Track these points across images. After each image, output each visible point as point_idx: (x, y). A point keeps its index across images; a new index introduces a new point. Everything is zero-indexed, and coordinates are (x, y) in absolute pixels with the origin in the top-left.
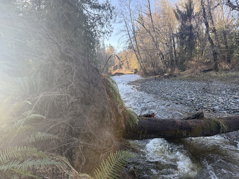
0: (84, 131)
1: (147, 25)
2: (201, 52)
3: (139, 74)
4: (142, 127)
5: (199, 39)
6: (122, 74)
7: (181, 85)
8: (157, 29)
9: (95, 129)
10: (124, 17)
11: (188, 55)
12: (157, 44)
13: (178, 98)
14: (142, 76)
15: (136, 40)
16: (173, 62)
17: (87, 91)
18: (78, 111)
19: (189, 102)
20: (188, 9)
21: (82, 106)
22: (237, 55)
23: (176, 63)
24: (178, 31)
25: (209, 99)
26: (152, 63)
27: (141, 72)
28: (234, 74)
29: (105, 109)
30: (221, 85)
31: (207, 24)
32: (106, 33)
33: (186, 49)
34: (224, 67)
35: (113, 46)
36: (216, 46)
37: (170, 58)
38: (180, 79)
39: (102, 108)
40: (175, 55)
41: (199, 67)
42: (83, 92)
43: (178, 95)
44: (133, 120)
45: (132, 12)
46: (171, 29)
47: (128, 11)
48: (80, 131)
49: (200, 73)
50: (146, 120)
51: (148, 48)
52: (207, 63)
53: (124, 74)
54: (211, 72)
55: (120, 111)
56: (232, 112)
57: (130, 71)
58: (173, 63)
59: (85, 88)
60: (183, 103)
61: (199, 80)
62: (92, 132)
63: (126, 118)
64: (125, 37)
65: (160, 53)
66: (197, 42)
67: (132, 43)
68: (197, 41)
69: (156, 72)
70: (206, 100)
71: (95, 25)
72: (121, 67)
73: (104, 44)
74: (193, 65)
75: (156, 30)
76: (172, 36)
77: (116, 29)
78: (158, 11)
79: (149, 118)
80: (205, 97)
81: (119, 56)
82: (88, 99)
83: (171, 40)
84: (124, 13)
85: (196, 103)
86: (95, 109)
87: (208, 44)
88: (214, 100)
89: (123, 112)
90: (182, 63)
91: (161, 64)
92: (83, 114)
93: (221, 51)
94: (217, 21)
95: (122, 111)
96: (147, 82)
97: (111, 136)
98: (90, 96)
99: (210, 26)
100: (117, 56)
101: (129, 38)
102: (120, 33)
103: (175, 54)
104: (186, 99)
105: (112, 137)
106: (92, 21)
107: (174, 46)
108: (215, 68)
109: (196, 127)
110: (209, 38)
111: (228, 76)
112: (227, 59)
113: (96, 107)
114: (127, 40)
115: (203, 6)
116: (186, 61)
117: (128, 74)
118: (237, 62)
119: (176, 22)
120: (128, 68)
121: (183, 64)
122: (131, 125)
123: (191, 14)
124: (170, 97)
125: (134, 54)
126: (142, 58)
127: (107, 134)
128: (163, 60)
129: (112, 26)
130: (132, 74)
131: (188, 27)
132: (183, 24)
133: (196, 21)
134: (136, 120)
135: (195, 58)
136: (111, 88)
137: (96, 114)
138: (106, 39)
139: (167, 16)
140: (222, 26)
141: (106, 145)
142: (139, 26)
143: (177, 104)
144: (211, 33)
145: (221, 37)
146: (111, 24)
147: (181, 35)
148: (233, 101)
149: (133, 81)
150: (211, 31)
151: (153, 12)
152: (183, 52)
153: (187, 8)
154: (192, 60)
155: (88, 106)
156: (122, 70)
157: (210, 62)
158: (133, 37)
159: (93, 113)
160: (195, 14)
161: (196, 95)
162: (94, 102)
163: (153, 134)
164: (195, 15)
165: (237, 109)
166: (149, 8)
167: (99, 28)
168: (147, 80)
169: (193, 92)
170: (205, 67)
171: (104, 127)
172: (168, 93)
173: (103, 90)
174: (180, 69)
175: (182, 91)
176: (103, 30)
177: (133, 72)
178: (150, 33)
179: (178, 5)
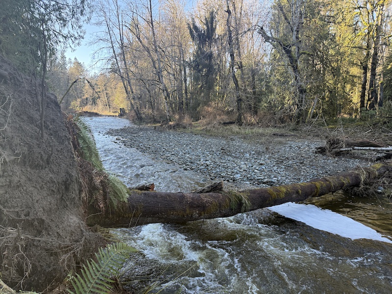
0: (29, 215)
1: (145, 39)
2: (222, 95)
3: (127, 119)
4: (133, 207)
5: (220, 76)
6: (96, 115)
7: (192, 141)
8: (160, 48)
9: (50, 211)
10: (105, 17)
11: (203, 97)
12: (159, 73)
13: (187, 160)
14: (134, 122)
15: (124, 60)
16: (183, 104)
17: (35, 141)
18: (16, 179)
19: (202, 167)
20: (208, 27)
21: (23, 169)
22: (265, 105)
23: (187, 107)
24: (192, 59)
25: (229, 164)
26: (151, 102)
27: (132, 116)
28: (261, 131)
29: (70, 176)
30: (245, 145)
31: (232, 56)
32: (70, 39)
33: (201, 87)
34: (250, 121)
35: (82, 63)
36: (242, 89)
37: (177, 98)
38: (191, 132)
39: (64, 174)
40: (187, 96)
41: (218, 117)
42: (27, 144)
43: (187, 156)
44: (120, 195)
45: (120, 12)
46: (182, 52)
47: (113, 7)
48: (20, 217)
49: (219, 125)
50: (141, 194)
51: (145, 77)
52: (229, 113)
53: (101, 116)
54: (233, 126)
55: (97, 181)
56: (256, 183)
57: (112, 111)
58: (182, 106)
59: (31, 137)
60: (195, 169)
61: (216, 136)
62: (44, 218)
63: (106, 193)
64: (105, 51)
65: (164, 89)
66: (217, 79)
67: (117, 63)
68: (218, 77)
69: (155, 117)
70: (225, 165)
71: (49, 19)
72: (94, 102)
73: (63, 57)
74: (210, 113)
75: (159, 50)
76: (184, 65)
77: (91, 34)
78: (164, 19)
79: (146, 192)
80: (224, 161)
81: (93, 83)
82: (38, 157)
83: (181, 70)
84: (106, 10)
85: (211, 169)
86: (51, 175)
87: (232, 84)
88: (236, 165)
89: (101, 182)
90: (195, 108)
91: (164, 106)
92: (27, 185)
93: (247, 98)
94: (245, 53)
95: (101, 180)
96: (141, 133)
97: (79, 224)
98: (42, 152)
99: (237, 59)
100: (89, 82)
101: (112, 54)
102: (97, 44)
103: (186, 92)
104: (199, 163)
105: (81, 226)
106: (42, 10)
107: (185, 81)
108: (238, 120)
109: (211, 203)
110: (234, 76)
111: (253, 133)
112: (253, 109)
113: (53, 172)
114: (108, 56)
115: (229, 27)
116: (201, 105)
117: (109, 116)
118: (265, 115)
119: (191, 42)
120: (108, 105)
121: (196, 110)
122: (115, 203)
123: (212, 35)
124: (176, 158)
125: (119, 83)
126: (134, 91)
127: (72, 221)
128: (168, 99)
129: (82, 28)
130: (116, 116)
131: (207, 54)
132: (200, 48)
133: (218, 47)
134: (125, 195)
135: (213, 103)
136: (81, 139)
137: (52, 185)
138: (69, 49)
139: (178, 30)
140: (250, 62)
141: (70, 240)
142: (131, 38)
143: (186, 169)
144: (236, 70)
145: (249, 78)
146: (81, 23)
147: (196, 66)
148: (257, 168)
149: (118, 130)
150: (238, 67)
151: (156, 19)
152: (198, 92)
153: (207, 24)
154: (209, 106)
155: (37, 170)
156: (96, 107)
157: (232, 111)
158: (121, 54)
159: (46, 183)
160: (217, 36)
161: (212, 158)
162: (48, 164)
163: (150, 217)
164: (218, 38)
165: (262, 179)
166: (150, 10)
167: (57, 26)
168: (141, 130)
169: (208, 153)
170: (225, 118)
171: (67, 208)
172: (173, 153)
173: (67, 143)
174: (192, 117)
175: (193, 150)
176: (65, 32)
177: (117, 114)
178: (148, 51)
179: (194, 17)
